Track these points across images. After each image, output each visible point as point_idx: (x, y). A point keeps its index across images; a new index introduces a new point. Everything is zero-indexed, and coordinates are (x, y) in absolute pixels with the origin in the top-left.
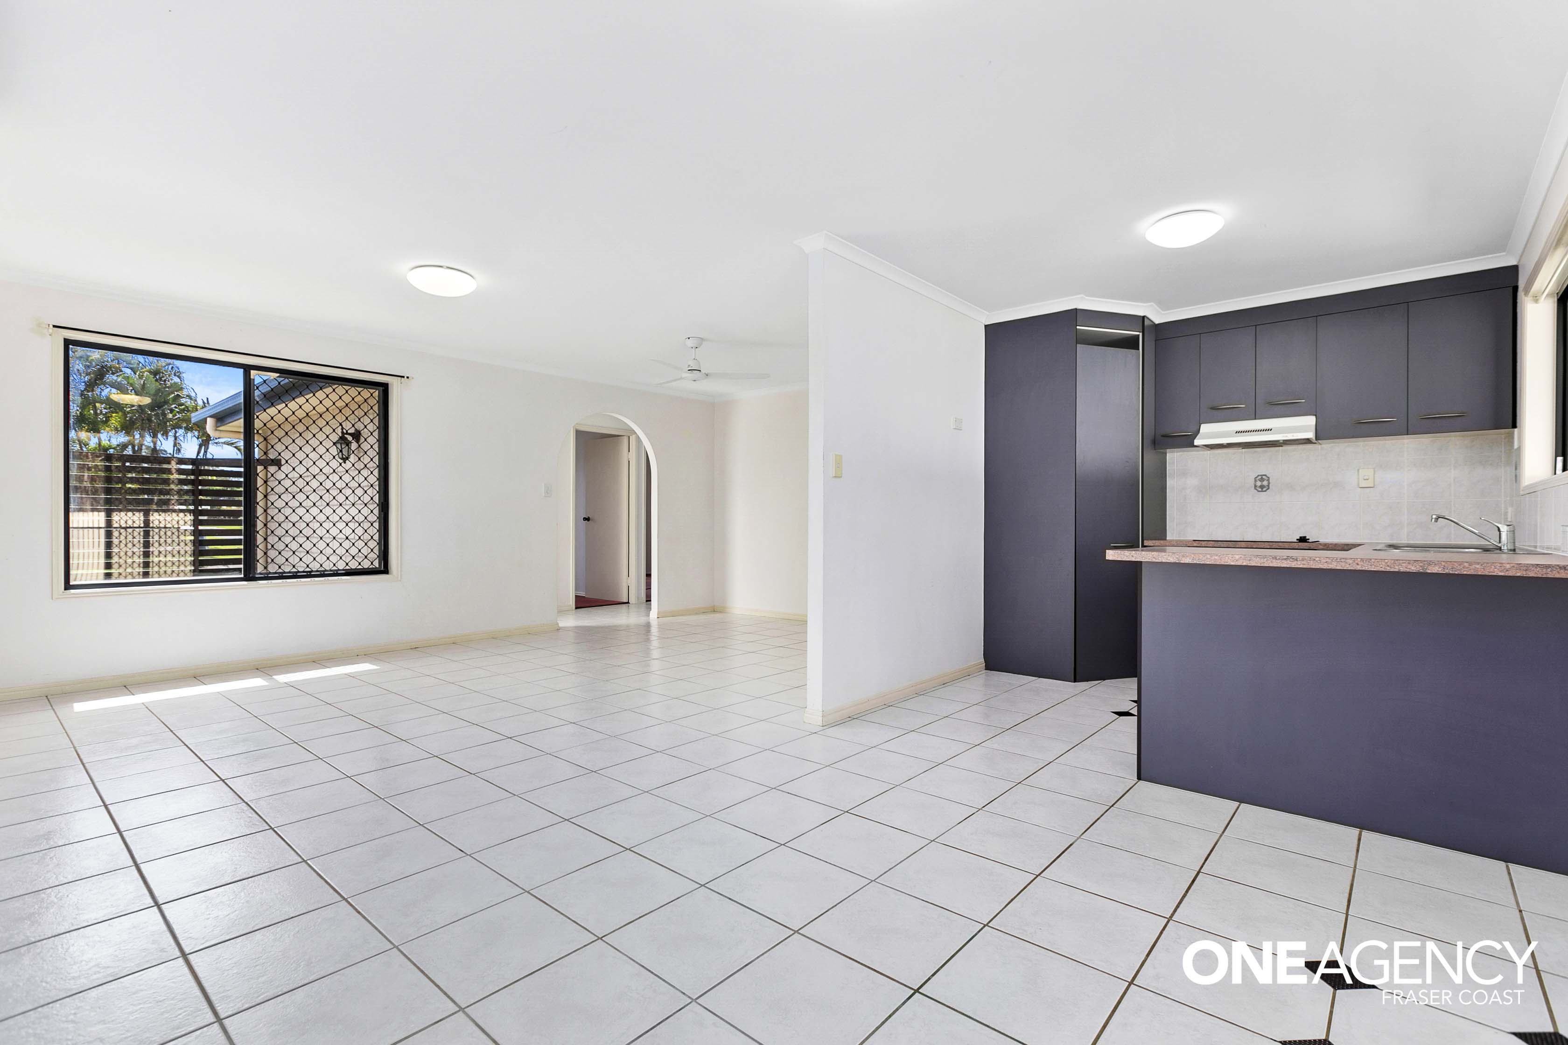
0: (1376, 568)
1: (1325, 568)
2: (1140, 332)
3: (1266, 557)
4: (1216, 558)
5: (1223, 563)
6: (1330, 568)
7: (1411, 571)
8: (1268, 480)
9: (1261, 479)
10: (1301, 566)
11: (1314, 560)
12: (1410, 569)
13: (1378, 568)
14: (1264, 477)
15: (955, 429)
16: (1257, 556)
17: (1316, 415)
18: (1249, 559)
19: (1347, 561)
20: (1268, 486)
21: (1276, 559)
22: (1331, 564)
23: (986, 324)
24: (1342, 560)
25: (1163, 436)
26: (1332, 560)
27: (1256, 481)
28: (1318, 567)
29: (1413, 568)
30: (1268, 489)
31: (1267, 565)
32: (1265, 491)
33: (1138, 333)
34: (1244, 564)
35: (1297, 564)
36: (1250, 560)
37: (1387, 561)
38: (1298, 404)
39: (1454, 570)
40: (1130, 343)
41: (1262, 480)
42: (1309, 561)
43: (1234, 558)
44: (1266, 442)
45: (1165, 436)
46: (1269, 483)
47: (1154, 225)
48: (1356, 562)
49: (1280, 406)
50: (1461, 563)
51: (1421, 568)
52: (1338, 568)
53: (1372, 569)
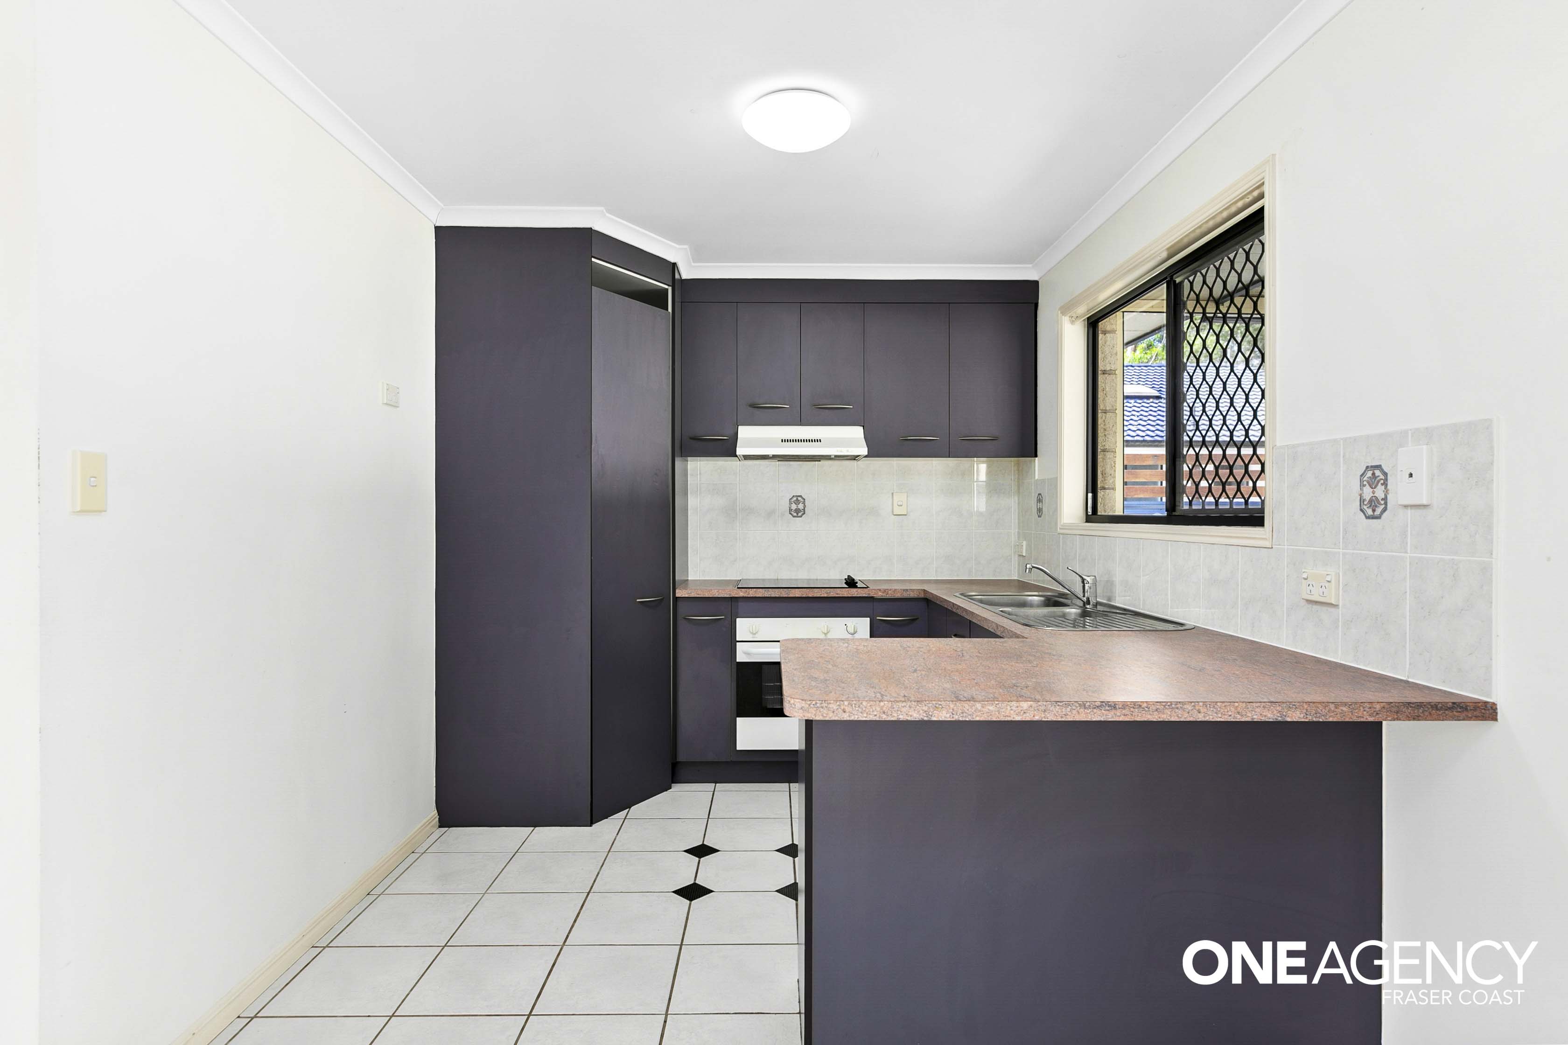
0: (1223, 717)
1: (1155, 720)
2: (668, 285)
3: (1069, 705)
4: (991, 708)
5: (1002, 719)
6: (1161, 720)
7: (1267, 720)
8: (804, 503)
9: (796, 500)
10: (1121, 719)
11: (1140, 706)
12: (1265, 716)
13: (1226, 717)
14: (799, 498)
15: (386, 404)
16: (1056, 702)
17: (863, 426)
18: (1043, 708)
19: (1185, 706)
20: (804, 510)
21: (1085, 708)
22: (1164, 713)
23: (438, 225)
24: (1179, 706)
25: (691, 438)
26: (1164, 706)
27: (790, 503)
28: (1146, 720)
29: (1269, 715)
30: (804, 513)
31: (1071, 720)
32: (801, 517)
33: (666, 287)
34: (1037, 718)
35: (1116, 715)
36: (1045, 711)
37: (1236, 704)
38: (846, 410)
39: (1318, 715)
40: (656, 299)
41: (797, 502)
42: (1132, 709)
43: (1020, 709)
44: (809, 456)
45: (695, 439)
46: (805, 506)
47: (756, 102)
48: (1197, 708)
49: (827, 411)
50: (1325, 704)
51: (1278, 715)
52: (1172, 719)
53: (1219, 720)
